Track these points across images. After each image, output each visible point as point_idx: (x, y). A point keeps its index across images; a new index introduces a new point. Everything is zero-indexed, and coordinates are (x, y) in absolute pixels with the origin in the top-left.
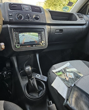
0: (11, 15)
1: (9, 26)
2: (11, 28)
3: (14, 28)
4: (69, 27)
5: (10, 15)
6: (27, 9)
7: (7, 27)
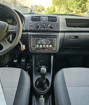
0: (32, 26)
1: (29, 33)
2: (30, 35)
3: (32, 35)
4: (85, 34)
5: (30, 26)
6: (44, 20)
7: (28, 34)
